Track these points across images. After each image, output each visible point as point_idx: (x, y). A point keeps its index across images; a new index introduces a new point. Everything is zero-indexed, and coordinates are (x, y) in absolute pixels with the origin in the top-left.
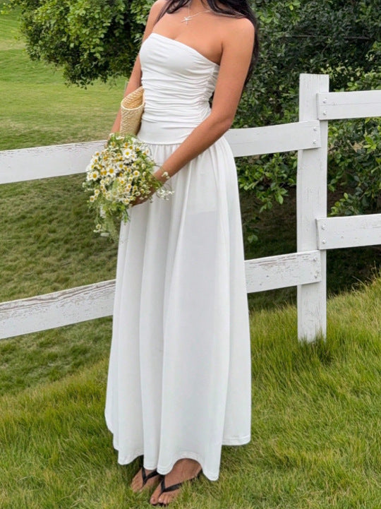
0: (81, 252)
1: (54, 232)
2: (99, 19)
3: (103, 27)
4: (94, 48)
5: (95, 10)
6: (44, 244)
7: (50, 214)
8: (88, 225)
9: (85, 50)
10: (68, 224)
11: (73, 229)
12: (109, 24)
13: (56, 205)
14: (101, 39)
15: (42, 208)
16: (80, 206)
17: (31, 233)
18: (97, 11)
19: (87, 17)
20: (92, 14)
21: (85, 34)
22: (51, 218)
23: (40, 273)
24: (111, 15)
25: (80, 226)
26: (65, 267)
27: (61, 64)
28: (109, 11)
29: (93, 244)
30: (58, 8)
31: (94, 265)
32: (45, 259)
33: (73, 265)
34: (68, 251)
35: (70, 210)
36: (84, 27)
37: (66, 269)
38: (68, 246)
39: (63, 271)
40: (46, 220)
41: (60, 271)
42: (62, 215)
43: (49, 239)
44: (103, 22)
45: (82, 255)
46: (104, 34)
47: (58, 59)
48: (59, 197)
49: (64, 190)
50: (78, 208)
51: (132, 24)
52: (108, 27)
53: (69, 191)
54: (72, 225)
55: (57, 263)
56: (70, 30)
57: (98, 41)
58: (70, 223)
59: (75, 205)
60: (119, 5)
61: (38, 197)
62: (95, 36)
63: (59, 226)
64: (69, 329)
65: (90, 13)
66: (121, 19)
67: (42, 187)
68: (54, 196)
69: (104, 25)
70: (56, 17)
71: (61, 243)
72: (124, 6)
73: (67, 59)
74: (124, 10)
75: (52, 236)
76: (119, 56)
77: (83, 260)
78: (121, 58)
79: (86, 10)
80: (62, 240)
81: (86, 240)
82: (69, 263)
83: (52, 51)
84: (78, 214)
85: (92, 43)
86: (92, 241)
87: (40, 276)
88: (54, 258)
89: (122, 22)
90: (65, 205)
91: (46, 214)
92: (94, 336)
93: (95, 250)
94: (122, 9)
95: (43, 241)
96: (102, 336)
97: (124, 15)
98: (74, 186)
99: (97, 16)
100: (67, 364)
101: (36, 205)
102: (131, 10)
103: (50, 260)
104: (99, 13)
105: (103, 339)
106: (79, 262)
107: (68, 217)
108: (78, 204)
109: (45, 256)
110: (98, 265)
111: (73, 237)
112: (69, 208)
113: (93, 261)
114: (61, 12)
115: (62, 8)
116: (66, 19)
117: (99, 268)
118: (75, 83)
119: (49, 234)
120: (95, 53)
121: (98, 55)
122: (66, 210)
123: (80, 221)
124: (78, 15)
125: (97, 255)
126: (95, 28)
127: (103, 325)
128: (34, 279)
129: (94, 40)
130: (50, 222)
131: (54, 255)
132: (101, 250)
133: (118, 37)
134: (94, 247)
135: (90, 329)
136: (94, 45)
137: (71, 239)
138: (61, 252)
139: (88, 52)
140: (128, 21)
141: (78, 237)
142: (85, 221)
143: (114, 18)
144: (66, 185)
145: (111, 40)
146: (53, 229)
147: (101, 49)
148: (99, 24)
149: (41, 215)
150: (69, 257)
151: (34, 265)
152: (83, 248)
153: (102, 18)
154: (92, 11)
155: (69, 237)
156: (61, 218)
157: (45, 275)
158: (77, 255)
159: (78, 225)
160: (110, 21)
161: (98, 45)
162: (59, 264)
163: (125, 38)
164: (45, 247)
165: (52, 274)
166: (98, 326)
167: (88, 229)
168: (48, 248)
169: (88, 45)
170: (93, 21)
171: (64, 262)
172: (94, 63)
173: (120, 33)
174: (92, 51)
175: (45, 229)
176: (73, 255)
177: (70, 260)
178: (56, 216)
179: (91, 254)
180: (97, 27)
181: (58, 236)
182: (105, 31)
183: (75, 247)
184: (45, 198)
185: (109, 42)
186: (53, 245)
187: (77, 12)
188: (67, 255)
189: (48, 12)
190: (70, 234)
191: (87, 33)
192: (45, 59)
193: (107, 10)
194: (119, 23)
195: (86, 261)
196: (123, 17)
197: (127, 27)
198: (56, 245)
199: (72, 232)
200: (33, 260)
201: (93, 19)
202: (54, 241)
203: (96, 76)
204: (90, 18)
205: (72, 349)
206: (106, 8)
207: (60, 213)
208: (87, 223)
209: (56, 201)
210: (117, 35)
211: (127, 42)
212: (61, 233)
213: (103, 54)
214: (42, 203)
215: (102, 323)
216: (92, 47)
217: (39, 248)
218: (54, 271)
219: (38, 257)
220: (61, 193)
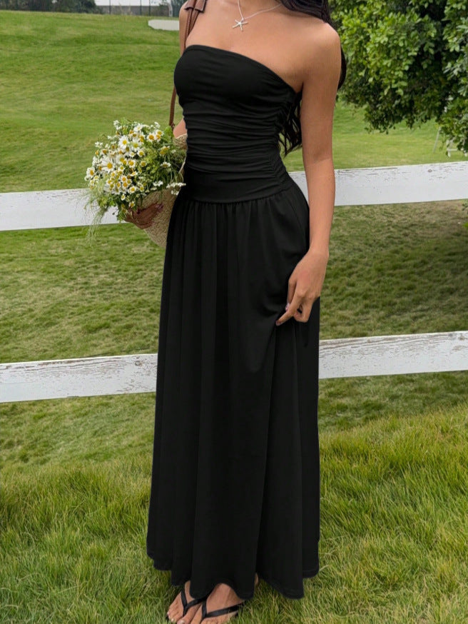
0: (381, 310)
1: (353, 285)
2: (404, 47)
3: (409, 58)
4: (396, 83)
5: (399, 37)
6: (340, 297)
7: (350, 267)
8: (390, 283)
9: (386, 86)
10: (368, 280)
11: (374, 285)
12: (416, 54)
13: (357, 258)
14: (404, 72)
15: (343, 260)
16: (382, 262)
17: (328, 285)
18: (402, 38)
19: (390, 46)
20: (395, 42)
21: (386, 66)
22: (350, 271)
23: (334, 325)
24: (419, 43)
25: (382, 284)
26: (363, 322)
27: (361, 105)
28: (417, 37)
29: (395, 304)
30: (357, 38)
31: (395, 325)
32: (340, 312)
33: (372, 322)
34: (366, 306)
35: (371, 266)
36: (385, 58)
37: (363, 325)
38: (367, 302)
39: (360, 326)
40: (345, 272)
41: (357, 326)
42: (362, 269)
43: (347, 292)
44: (408, 51)
45: (382, 313)
46: (409, 65)
47: (358, 98)
48: (360, 250)
49: (366, 244)
50: (379, 265)
51: (444, 54)
52: (414, 57)
53: (371, 246)
54: (372, 281)
55: (353, 317)
56: (369, 62)
57: (401, 74)
58: (371, 278)
59: (377, 261)
60: (429, 29)
61: (339, 248)
62: (398, 68)
63: (358, 281)
64: (363, 383)
65: (394, 40)
66: (430, 47)
67: (343, 238)
68: (354, 249)
69: (410, 54)
70: (354, 48)
71: (360, 298)
72: (435, 31)
73: (367, 99)
74: (435, 36)
75: (350, 289)
76: (427, 92)
77: (383, 318)
78: (429, 95)
79: (389, 36)
80: (361, 294)
81: (388, 299)
82: (367, 319)
83: (351, 91)
84: (379, 270)
85: (394, 77)
86: (395, 300)
87: (334, 328)
88: (350, 312)
89: (432, 51)
90: (366, 259)
91: (345, 267)
92: (390, 394)
93: (398, 310)
94: (433, 35)
95: (340, 294)
96: (401, 395)
97: (436, 42)
98: (377, 241)
99: (401, 44)
100: (357, 417)
101: (336, 257)
102: (443, 36)
103: (346, 313)
104: (404, 41)
105: (401, 397)
106: (379, 320)
107: (369, 272)
108: (380, 260)
109: (340, 309)
110: (400, 325)
111: (373, 293)
112: (370, 263)
113: (395, 320)
114: (361, 42)
115: (362, 37)
116: (365, 50)
117: (402, 328)
118: (377, 128)
119: (347, 288)
120: (397, 89)
121: (400, 91)
122: (367, 264)
123: (382, 279)
124: (379, 43)
125: (400, 315)
126: (398, 58)
127: (402, 385)
128: (327, 330)
129: (396, 73)
130: (350, 275)
131: (351, 309)
132: (405, 310)
133: (426, 69)
134: (396, 307)
135: (387, 387)
136: (397, 80)
137: (371, 295)
138: (359, 307)
139: (389, 87)
140: (440, 49)
141: (379, 294)
142: (387, 278)
143: (423, 46)
144: (368, 240)
145: (417, 74)
146: (352, 282)
147: (404, 84)
148: (404, 53)
149: (340, 266)
150: (368, 313)
151: (328, 317)
152: (383, 305)
153: (408, 46)
154: (396, 37)
155: (369, 293)
156: (361, 273)
157: (339, 328)
158: (378, 312)
159: (379, 282)
160: (417, 49)
161: (401, 80)
162: (356, 318)
163: (434, 71)
164: (342, 300)
165: (348, 327)
166: (396, 385)
167: (390, 288)
168: (345, 302)
169: (390, 79)
170: (396, 50)
171: (362, 317)
172: (397, 102)
173: (429, 65)
174: (394, 86)
175: (344, 282)
176: (373, 312)
177: (369, 316)
178: (355, 270)
179: (393, 314)
180: (401, 57)
181: (356, 290)
182: (409, 62)
183: (375, 303)
184: (346, 251)
185: (415, 76)
186: (350, 299)
187: (378, 39)
188: (365, 310)
189: (346, 42)
190: (370, 290)
191: (389, 65)
192: (343, 99)
193: (414, 36)
194: (428, 52)
195: (387, 320)
196: (433, 45)
197: (438, 57)
198: (354, 299)
199: (373, 288)
200: (328, 311)
201: (396, 47)
202: (352, 295)
203: (400, 119)
204: (393, 47)
205: (364, 403)
206: (413, 34)
207: (360, 266)
208: (389, 281)
209: (357, 255)
210: (425, 66)
211: (437, 76)
212: (361, 287)
213: (407, 90)
214: (341, 255)
215: (401, 383)
216: (393, 81)
217: (335, 300)
218: (349, 324)
219: (333, 309)
220: (362, 247)
